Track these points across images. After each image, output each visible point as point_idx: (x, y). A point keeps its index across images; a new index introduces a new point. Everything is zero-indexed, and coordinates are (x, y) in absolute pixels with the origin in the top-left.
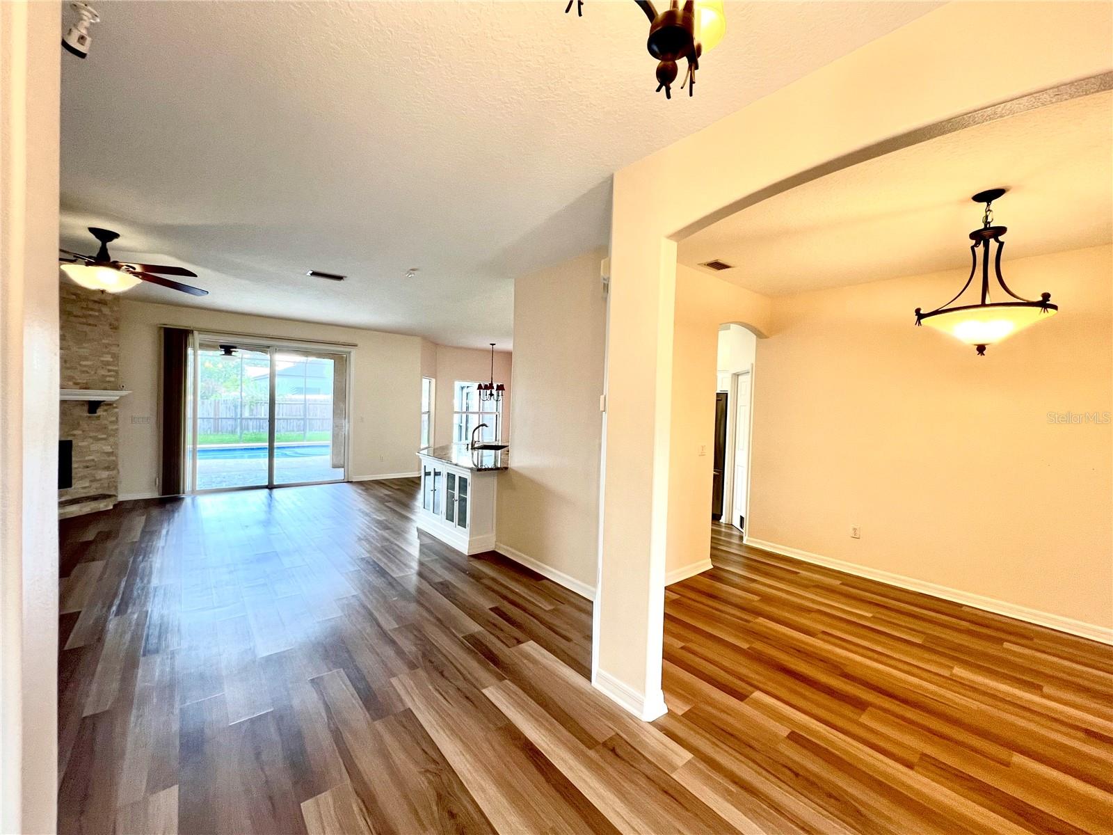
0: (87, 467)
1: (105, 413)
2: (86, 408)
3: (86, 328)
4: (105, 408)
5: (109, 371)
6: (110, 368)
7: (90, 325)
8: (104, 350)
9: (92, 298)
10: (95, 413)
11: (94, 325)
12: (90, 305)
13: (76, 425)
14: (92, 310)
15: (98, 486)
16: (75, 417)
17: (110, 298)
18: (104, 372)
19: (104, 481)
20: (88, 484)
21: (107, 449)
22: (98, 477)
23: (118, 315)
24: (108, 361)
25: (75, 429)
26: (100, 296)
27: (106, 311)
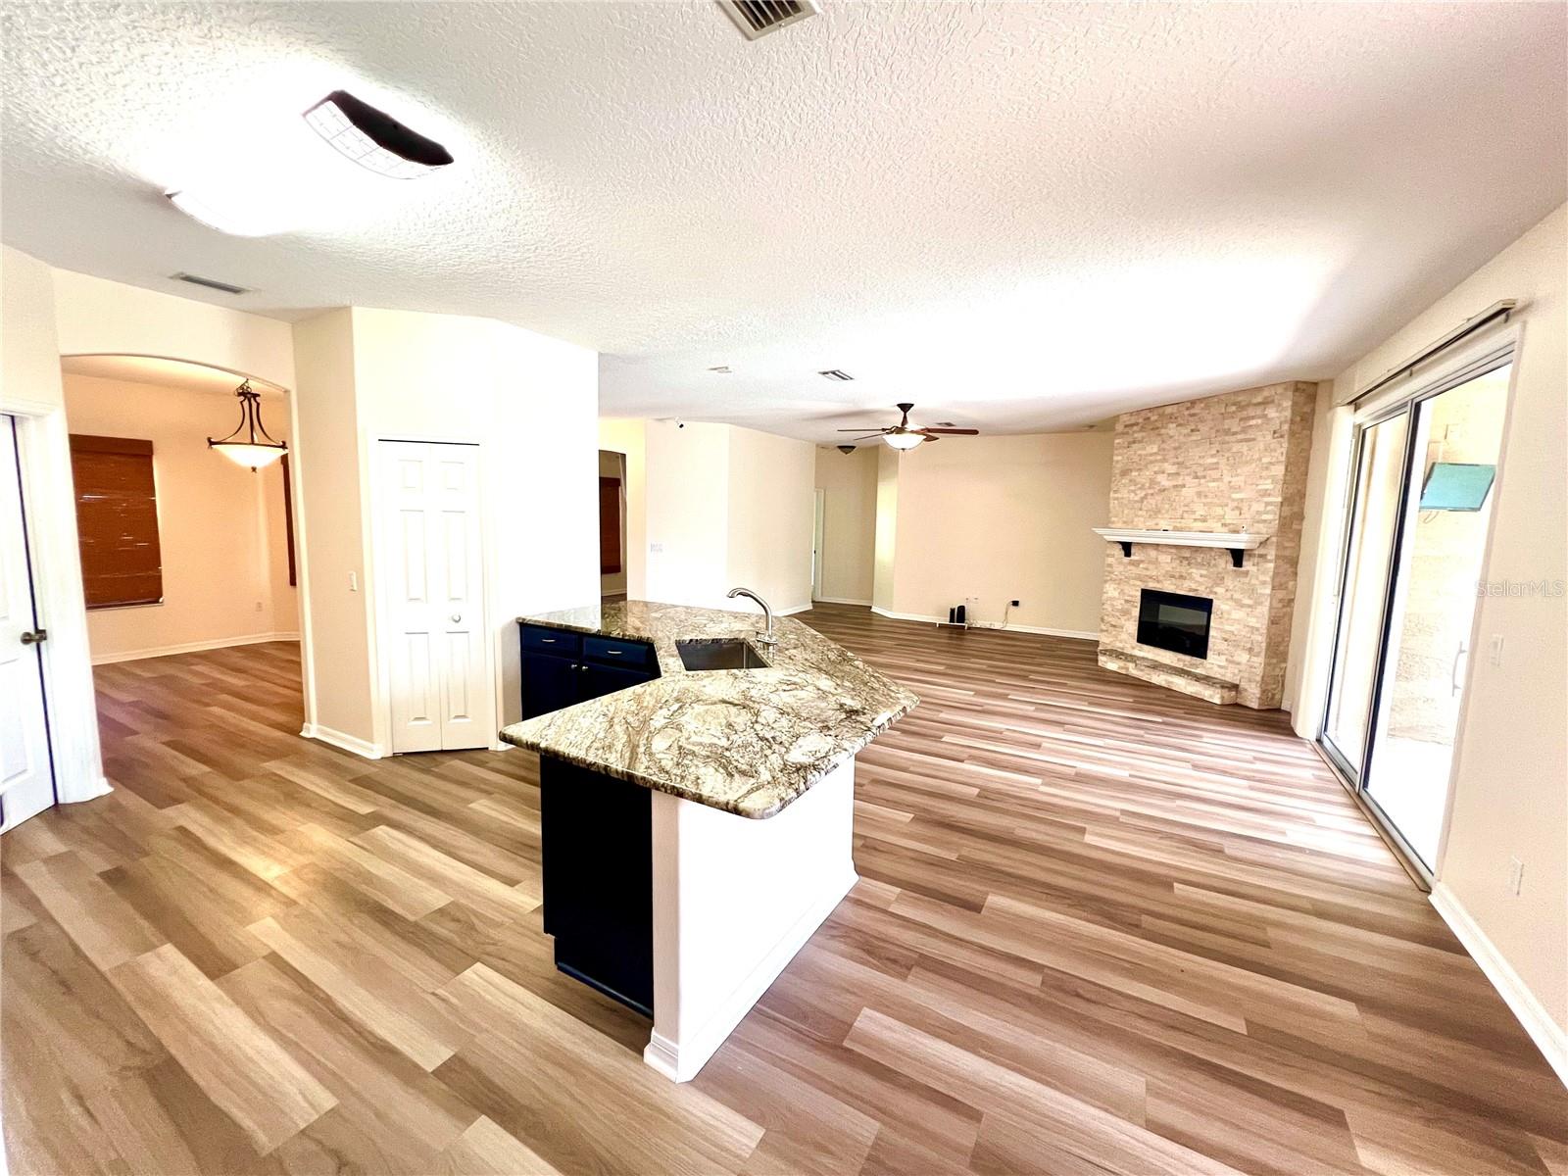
0: (1226, 640)
1: (1255, 569)
4: (1256, 561)
5: (1267, 504)
6: (1268, 499)
8: (1264, 474)
9: (1255, 401)
10: (1241, 566)
11: (1254, 439)
12: (1251, 412)
13: (1219, 580)
14: (1253, 418)
15: (1236, 671)
16: (1220, 570)
17: (1280, 390)
18: (1261, 507)
19: (1242, 667)
20: (1224, 664)
21: (1253, 622)
22: (1236, 658)
23: (1288, 414)
24: (1267, 490)
25: (1218, 585)
26: (1266, 393)
27: (1272, 412)
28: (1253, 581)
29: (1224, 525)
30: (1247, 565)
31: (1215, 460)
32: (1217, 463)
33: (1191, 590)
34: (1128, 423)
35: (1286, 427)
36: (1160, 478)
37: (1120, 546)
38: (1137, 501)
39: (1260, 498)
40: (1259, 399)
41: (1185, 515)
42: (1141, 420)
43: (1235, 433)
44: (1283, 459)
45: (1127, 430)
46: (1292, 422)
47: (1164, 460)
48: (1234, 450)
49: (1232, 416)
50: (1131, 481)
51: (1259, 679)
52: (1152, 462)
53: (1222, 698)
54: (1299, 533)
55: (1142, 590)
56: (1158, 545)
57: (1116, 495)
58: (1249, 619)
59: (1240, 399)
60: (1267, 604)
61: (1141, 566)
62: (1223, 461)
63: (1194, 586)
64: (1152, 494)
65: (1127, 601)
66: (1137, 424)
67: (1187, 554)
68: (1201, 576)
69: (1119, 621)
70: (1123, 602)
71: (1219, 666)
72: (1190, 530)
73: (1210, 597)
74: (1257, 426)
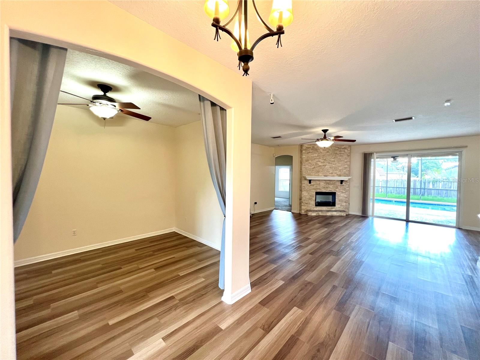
0: (340, 201)
1: (345, 184)
2: (340, 182)
3: (340, 157)
4: (345, 182)
5: (347, 170)
6: (347, 169)
7: (341, 156)
8: (346, 164)
13: (337, 188)
14: (342, 151)
16: (337, 185)
17: (347, 146)
18: (345, 171)
21: (345, 196)
22: (342, 205)
23: (349, 151)
24: (346, 167)
27: (346, 151)
28: (345, 187)
30: (343, 183)
31: (334, 160)
33: (330, 191)
35: (349, 154)
40: (343, 147)
42: (311, 147)
45: (307, 149)
47: (319, 158)
50: (309, 163)
52: (316, 159)
53: (346, 214)
55: (316, 192)
56: (320, 180)
57: (304, 167)
61: (315, 186)
68: (332, 187)
70: (309, 196)
73: (335, 192)
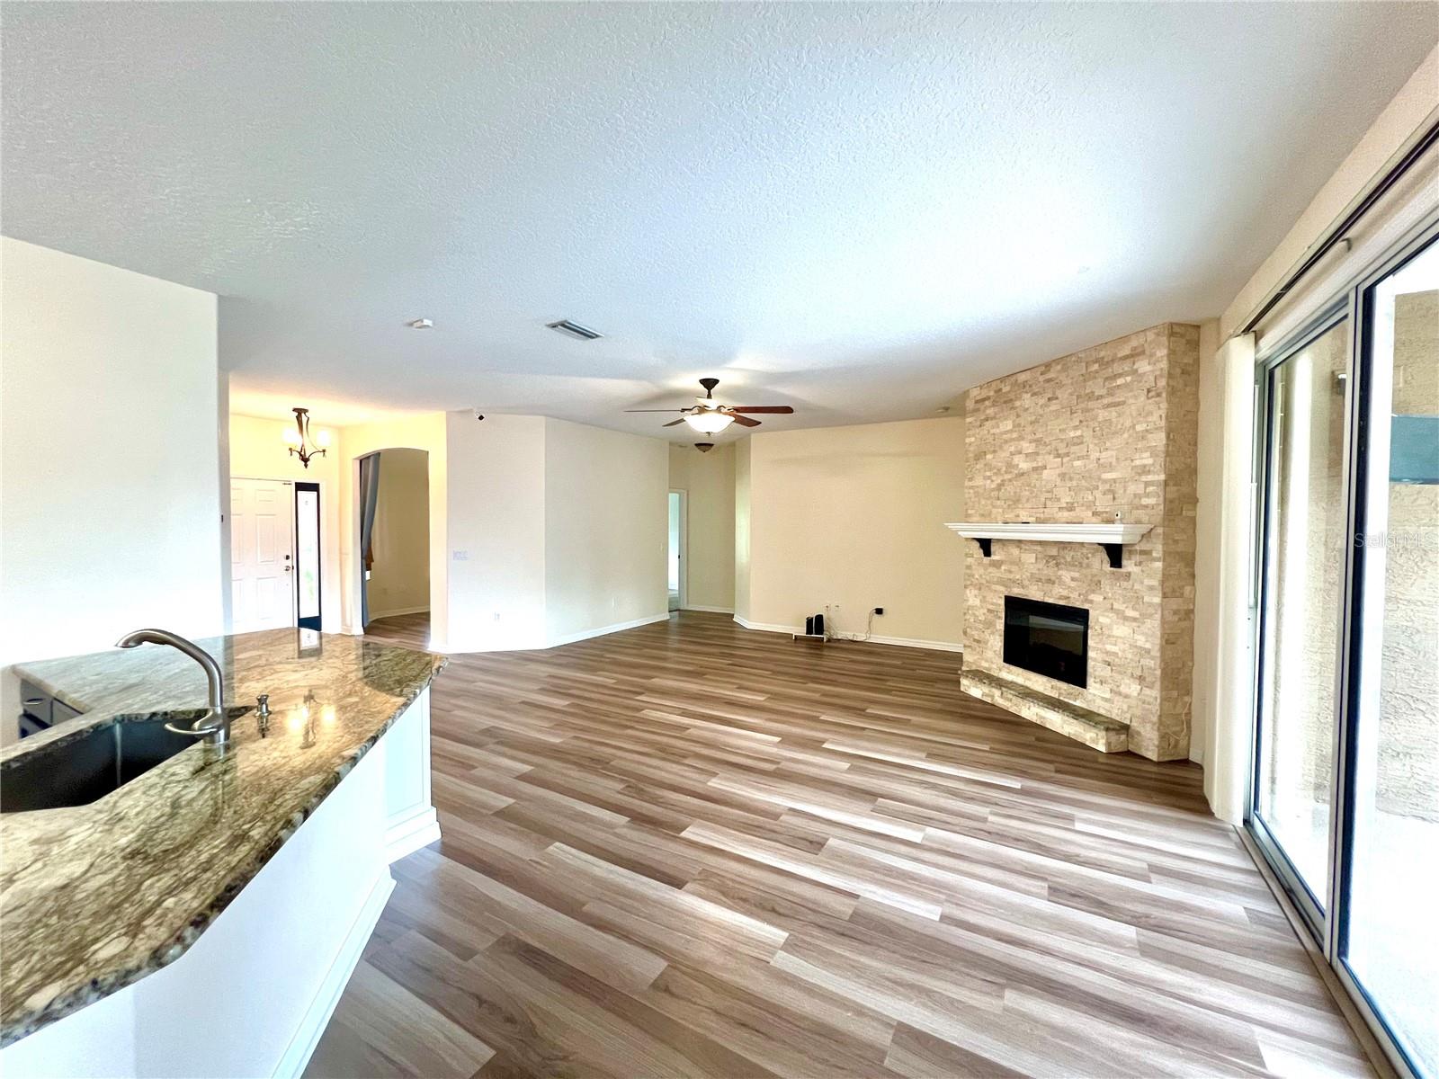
0: (1108, 664)
1: (1138, 570)
4: (1137, 558)
6: (1148, 478)
8: (1141, 444)
9: (1120, 355)
10: (1120, 566)
11: (1124, 403)
12: (1117, 368)
13: (1096, 584)
14: (1120, 375)
15: (1125, 707)
16: (1095, 571)
17: (1151, 336)
18: (1140, 489)
19: (1134, 702)
20: (1108, 695)
21: (1141, 641)
22: (1123, 689)
23: (1164, 365)
24: (1145, 466)
25: (1093, 592)
26: (1134, 343)
27: (1143, 366)
28: (1137, 586)
29: (1094, 514)
30: (1129, 565)
31: (1079, 433)
32: (1082, 436)
33: (1061, 598)
34: (978, 398)
35: (1162, 382)
36: (1017, 459)
37: (978, 544)
38: (993, 490)
39: (1137, 477)
40: (1126, 351)
41: (1049, 503)
42: (992, 393)
43: (1101, 397)
44: (1163, 423)
45: (978, 406)
46: (1170, 376)
47: (1021, 438)
48: (1100, 419)
49: (1094, 376)
50: (985, 465)
51: (1155, 719)
52: (1006, 442)
53: (1108, 744)
54: (1193, 521)
55: (1006, 597)
56: (1020, 541)
57: (970, 484)
58: (1137, 637)
59: (1102, 354)
60: (1158, 616)
61: (1003, 568)
62: (1088, 434)
63: (1065, 593)
64: (1010, 480)
65: (989, 610)
66: (988, 398)
67: (1054, 552)
68: (1073, 579)
69: (982, 635)
70: (985, 611)
71: (1103, 698)
72: (1056, 522)
73: (1086, 606)
74: (1126, 385)
